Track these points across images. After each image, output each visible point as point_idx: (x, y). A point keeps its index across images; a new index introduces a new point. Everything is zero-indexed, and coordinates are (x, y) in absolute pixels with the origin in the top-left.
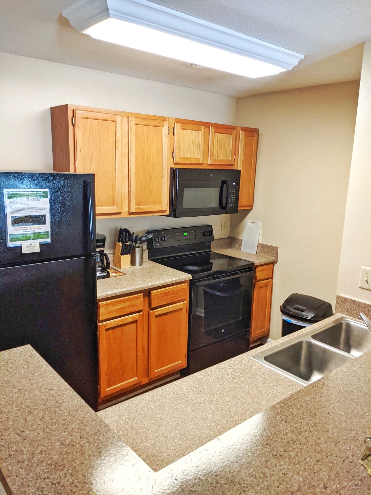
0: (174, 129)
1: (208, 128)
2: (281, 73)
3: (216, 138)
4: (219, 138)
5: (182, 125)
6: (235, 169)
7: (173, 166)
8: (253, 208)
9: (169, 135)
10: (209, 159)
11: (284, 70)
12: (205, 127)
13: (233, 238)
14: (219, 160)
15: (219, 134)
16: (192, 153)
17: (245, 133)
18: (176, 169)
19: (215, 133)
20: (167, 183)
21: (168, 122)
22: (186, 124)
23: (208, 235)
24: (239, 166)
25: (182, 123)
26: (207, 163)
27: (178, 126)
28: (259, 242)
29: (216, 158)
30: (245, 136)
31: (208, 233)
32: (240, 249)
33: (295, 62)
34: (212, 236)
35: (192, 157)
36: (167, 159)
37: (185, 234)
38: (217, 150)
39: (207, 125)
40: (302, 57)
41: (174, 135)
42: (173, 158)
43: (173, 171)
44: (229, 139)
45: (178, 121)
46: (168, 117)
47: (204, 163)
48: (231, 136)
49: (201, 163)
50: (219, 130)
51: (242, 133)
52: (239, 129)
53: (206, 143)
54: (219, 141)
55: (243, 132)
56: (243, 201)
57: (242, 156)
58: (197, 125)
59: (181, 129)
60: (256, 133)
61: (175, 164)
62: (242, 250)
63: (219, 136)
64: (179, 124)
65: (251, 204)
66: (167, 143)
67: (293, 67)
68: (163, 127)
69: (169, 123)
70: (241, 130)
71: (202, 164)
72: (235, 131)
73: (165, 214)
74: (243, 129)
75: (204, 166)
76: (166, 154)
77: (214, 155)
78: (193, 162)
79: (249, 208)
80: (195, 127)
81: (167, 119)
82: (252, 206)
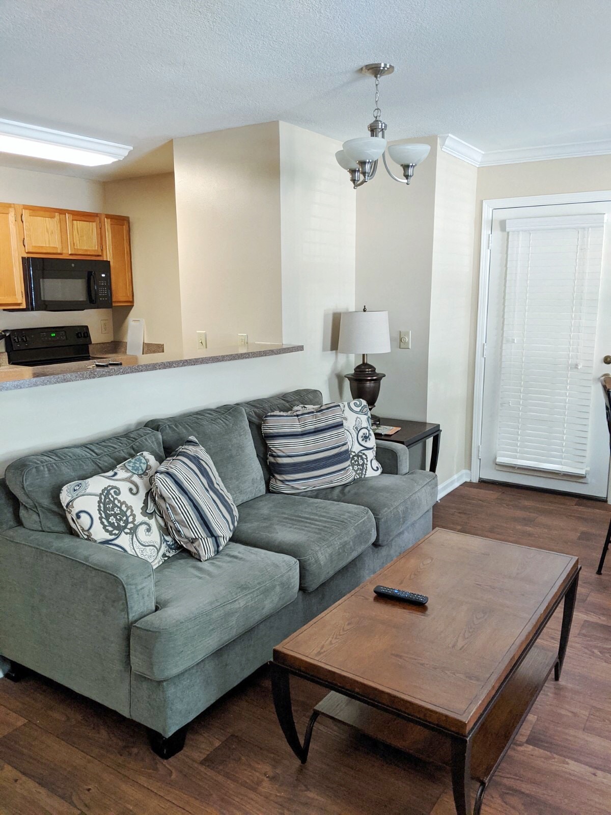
0: (21, 216)
1: (64, 215)
2: (113, 163)
3: (75, 226)
4: (79, 226)
5: (31, 211)
6: (105, 259)
7: (26, 255)
8: (135, 304)
9: (17, 222)
10: (69, 249)
11: (116, 160)
12: (60, 214)
13: (118, 342)
14: (82, 250)
15: (78, 222)
16: (47, 242)
17: (111, 221)
18: (28, 258)
19: (73, 220)
20: (20, 273)
21: (13, 209)
22: (35, 210)
23: (83, 336)
24: (108, 256)
25: (31, 210)
26: (67, 252)
27: (26, 213)
28: (145, 342)
29: (78, 248)
30: (111, 224)
31: (82, 334)
32: (126, 352)
33: (126, 153)
34: (88, 338)
35: (48, 246)
36: (16, 248)
37: (53, 335)
38: (78, 239)
39: (62, 212)
40: (131, 148)
41: (23, 222)
42: (24, 246)
43: (25, 261)
44: (93, 227)
45: (26, 207)
46: (14, 204)
47: (64, 252)
48: (94, 224)
49: (59, 252)
50: (79, 218)
51: (107, 222)
52: (103, 217)
53: (63, 231)
54: (79, 229)
55: (109, 220)
56: (119, 295)
57: (111, 246)
58: (51, 212)
59: (30, 216)
60: (125, 222)
61: (28, 253)
62: (128, 353)
63: (78, 224)
64: (27, 211)
65: (131, 300)
66: (15, 231)
67: (124, 157)
68: (8, 214)
69: (15, 209)
70: (107, 218)
71: (61, 254)
72: (98, 219)
73: (21, 307)
74: (108, 216)
75: (63, 255)
76: (14, 243)
77: (76, 245)
78: (49, 251)
79: (129, 304)
80: (47, 214)
81: (12, 206)
82: (132, 302)
